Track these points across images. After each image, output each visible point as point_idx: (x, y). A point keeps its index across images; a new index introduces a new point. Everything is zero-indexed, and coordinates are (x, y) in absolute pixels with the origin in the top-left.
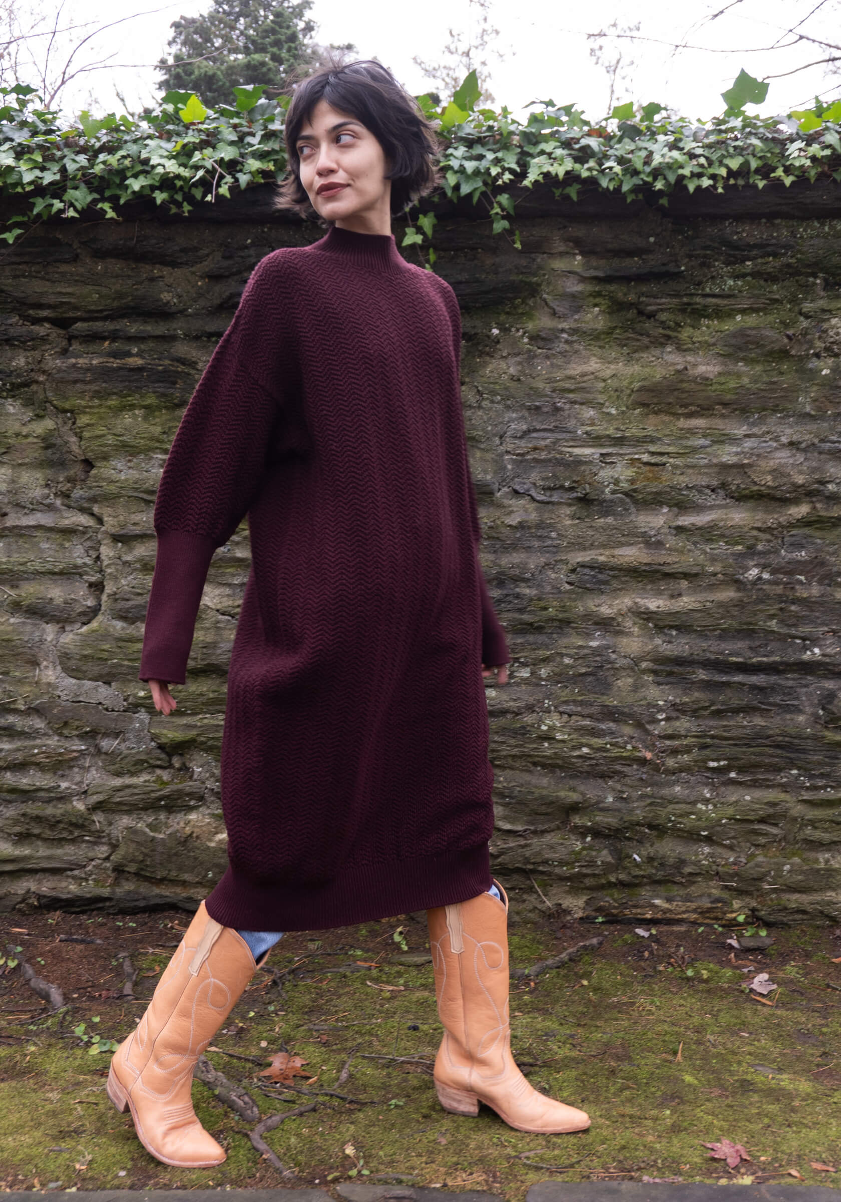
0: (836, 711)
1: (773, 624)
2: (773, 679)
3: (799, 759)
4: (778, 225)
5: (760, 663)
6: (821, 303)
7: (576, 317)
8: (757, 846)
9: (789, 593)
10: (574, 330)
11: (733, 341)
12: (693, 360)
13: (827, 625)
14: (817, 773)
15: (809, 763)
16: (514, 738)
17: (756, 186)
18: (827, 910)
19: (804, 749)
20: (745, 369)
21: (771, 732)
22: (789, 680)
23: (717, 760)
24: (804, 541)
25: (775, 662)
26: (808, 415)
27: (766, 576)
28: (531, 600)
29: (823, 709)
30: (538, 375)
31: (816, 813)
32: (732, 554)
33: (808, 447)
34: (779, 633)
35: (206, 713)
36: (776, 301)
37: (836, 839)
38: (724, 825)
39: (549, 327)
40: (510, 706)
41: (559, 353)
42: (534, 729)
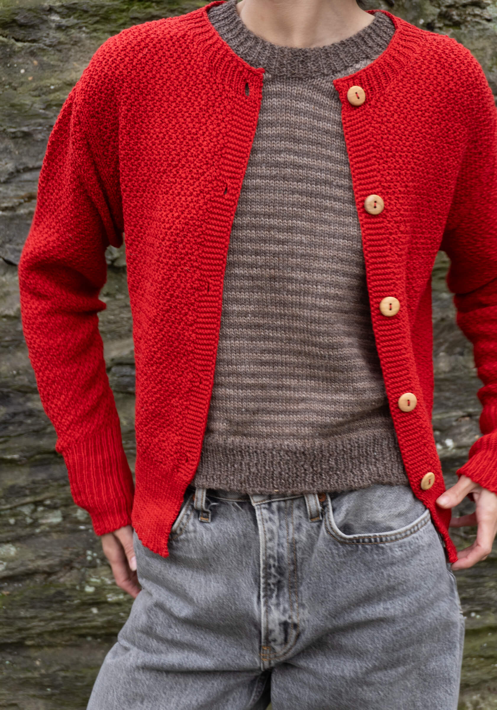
10: (68, 8)
16: (48, 608)
30: (22, 84)
39: (28, 7)
40: (39, 566)
41: (50, 46)
42: (75, 593)
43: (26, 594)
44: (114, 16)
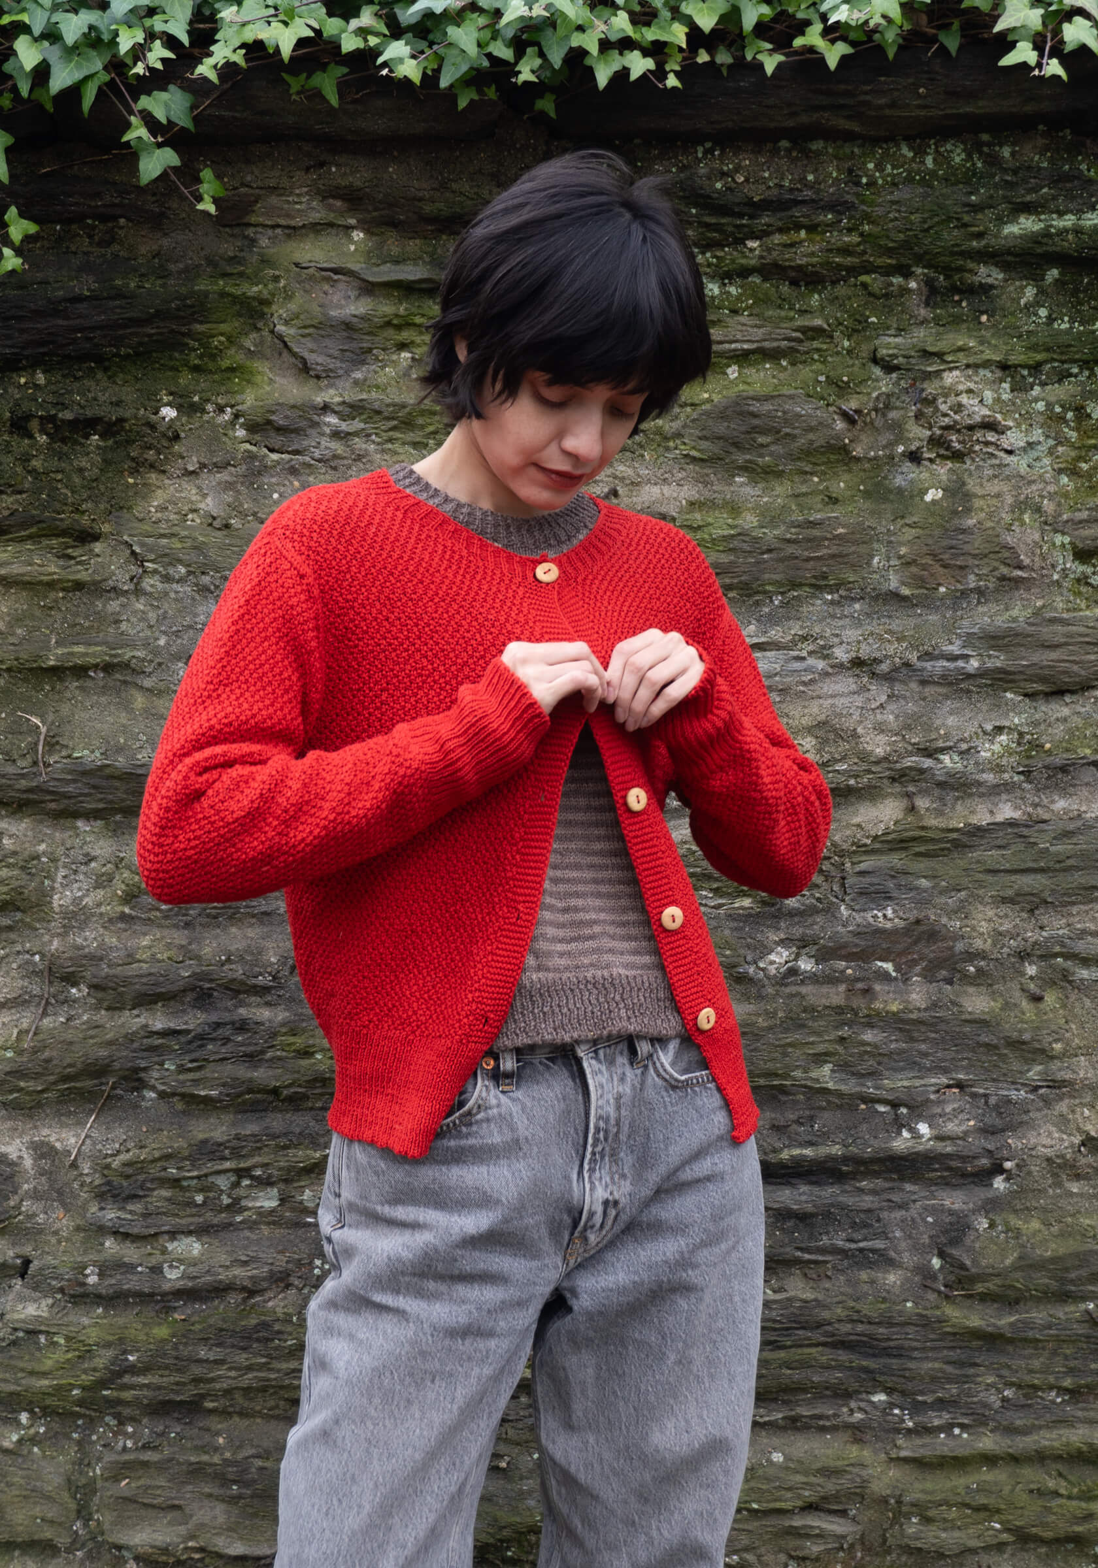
0: (968, 1263)
1: (825, 1074)
2: (830, 1193)
3: (889, 1370)
4: (818, 153)
6: (921, 336)
7: (358, 375)
9: (858, 1002)
10: (352, 406)
11: (721, 428)
12: (630, 472)
13: (945, 1071)
14: (929, 1399)
15: (910, 1379)
16: (244, 1349)
17: (761, 66)
19: (901, 1348)
20: (748, 490)
21: (826, 1314)
22: (864, 1195)
24: (891, 884)
25: (831, 1158)
26: (896, 596)
27: (806, 965)
28: (274, 1035)
29: (941, 1255)
31: (929, 1486)
32: (730, 917)
33: (896, 670)
34: (839, 1094)
36: (817, 332)
39: (292, 402)
40: (235, 1277)
41: (319, 461)
42: (289, 1329)
43: (212, 1321)
44: (420, 421)
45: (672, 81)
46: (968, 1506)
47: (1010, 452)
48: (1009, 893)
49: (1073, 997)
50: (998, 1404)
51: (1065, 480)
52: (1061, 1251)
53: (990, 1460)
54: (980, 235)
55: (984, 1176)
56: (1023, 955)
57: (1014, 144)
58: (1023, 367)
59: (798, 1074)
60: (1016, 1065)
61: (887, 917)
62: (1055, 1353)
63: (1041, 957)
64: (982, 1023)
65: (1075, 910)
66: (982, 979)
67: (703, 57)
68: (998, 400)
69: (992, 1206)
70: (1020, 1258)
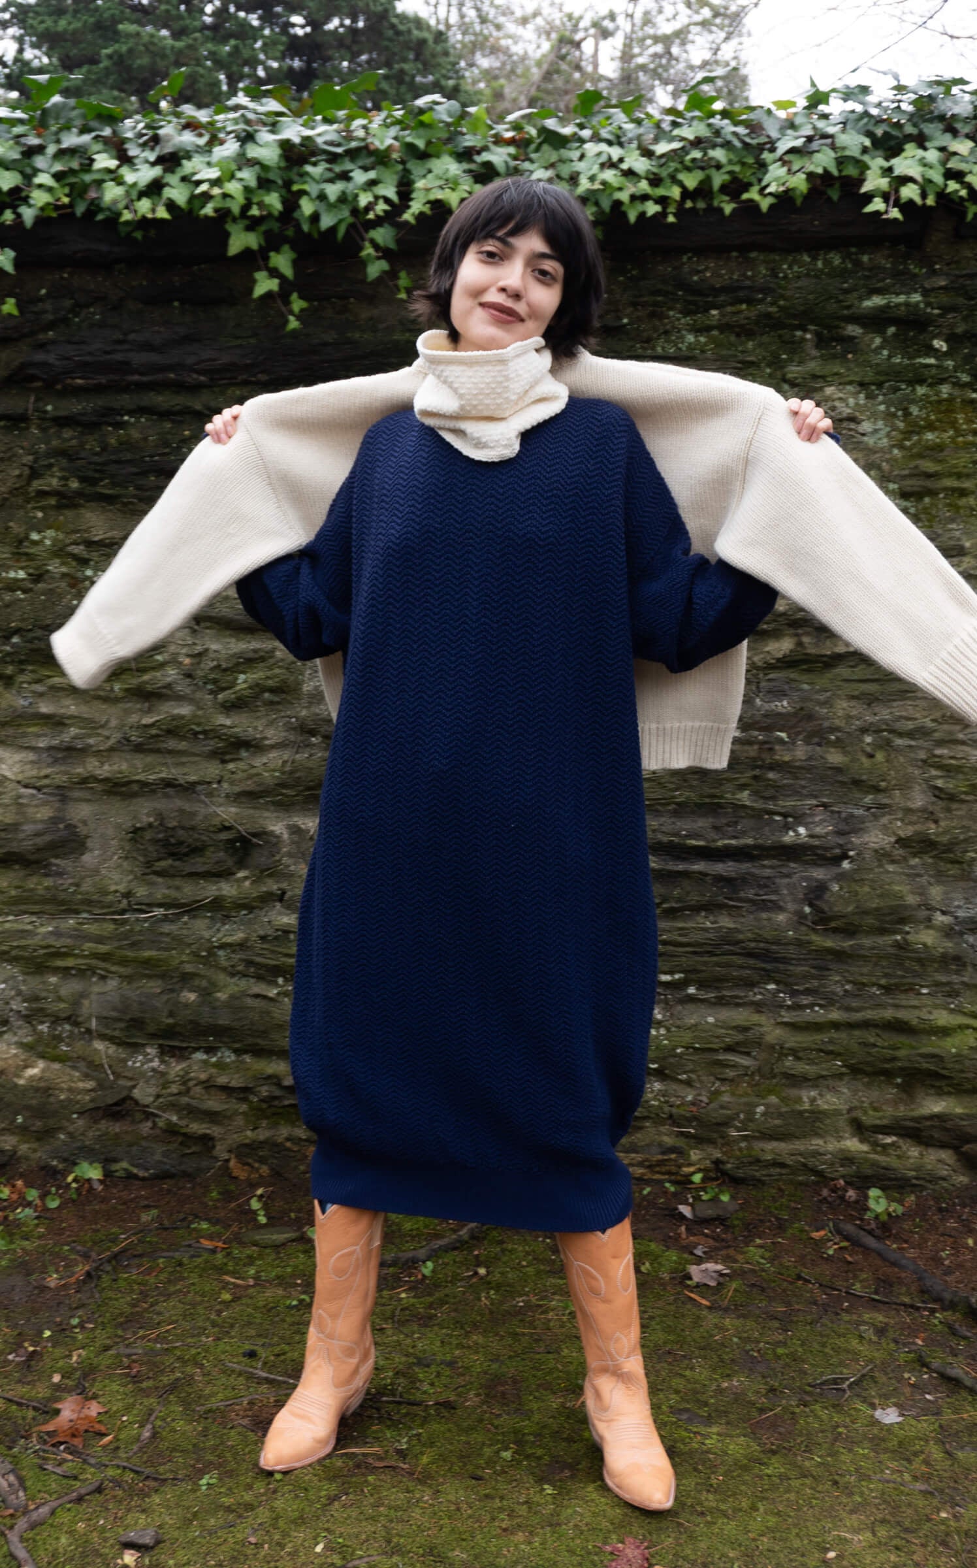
0: (826, 909)
1: (745, 797)
2: (745, 867)
3: (778, 971)
4: (753, 259)
5: (726, 847)
6: (813, 366)
8: (723, 1080)
9: (766, 756)
13: (815, 797)
14: (801, 988)
15: (790, 976)
17: (721, 210)
18: (811, 1162)
19: (784, 958)
21: (741, 937)
22: (765, 869)
23: (671, 973)
24: (786, 687)
25: (747, 846)
29: (810, 905)
31: (799, 1039)
34: (752, 808)
35: (7, 914)
36: (752, 363)
37: (825, 1073)
38: (680, 1056)
45: (671, 219)
46: (822, 1051)
47: (863, 435)
48: (856, 693)
49: (893, 756)
50: (841, 993)
51: (896, 451)
52: (882, 904)
53: (836, 1025)
54: (848, 307)
55: (837, 860)
56: (864, 730)
57: (870, 254)
58: (874, 384)
59: (728, 796)
60: (858, 795)
61: (783, 705)
62: (876, 964)
63: (875, 732)
64: (838, 770)
65: (895, 704)
66: (839, 744)
67: (689, 204)
68: (857, 404)
69: (841, 877)
70: (857, 907)
